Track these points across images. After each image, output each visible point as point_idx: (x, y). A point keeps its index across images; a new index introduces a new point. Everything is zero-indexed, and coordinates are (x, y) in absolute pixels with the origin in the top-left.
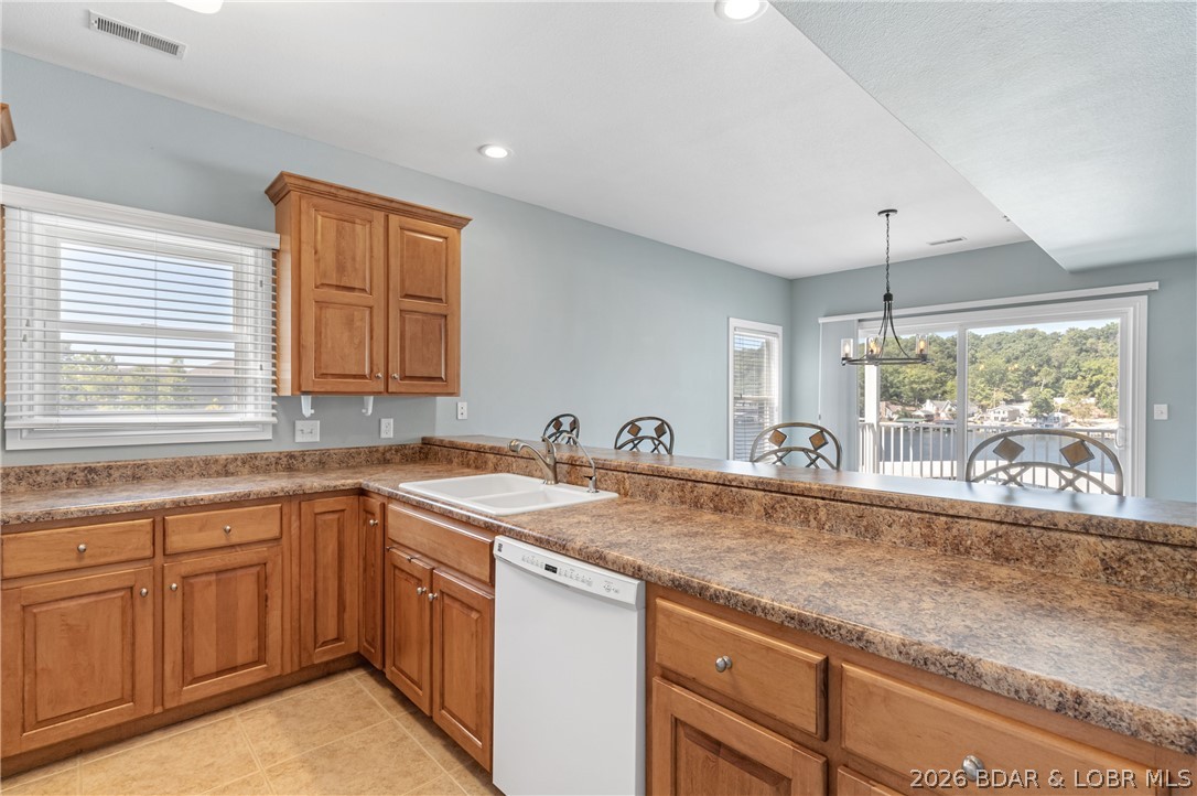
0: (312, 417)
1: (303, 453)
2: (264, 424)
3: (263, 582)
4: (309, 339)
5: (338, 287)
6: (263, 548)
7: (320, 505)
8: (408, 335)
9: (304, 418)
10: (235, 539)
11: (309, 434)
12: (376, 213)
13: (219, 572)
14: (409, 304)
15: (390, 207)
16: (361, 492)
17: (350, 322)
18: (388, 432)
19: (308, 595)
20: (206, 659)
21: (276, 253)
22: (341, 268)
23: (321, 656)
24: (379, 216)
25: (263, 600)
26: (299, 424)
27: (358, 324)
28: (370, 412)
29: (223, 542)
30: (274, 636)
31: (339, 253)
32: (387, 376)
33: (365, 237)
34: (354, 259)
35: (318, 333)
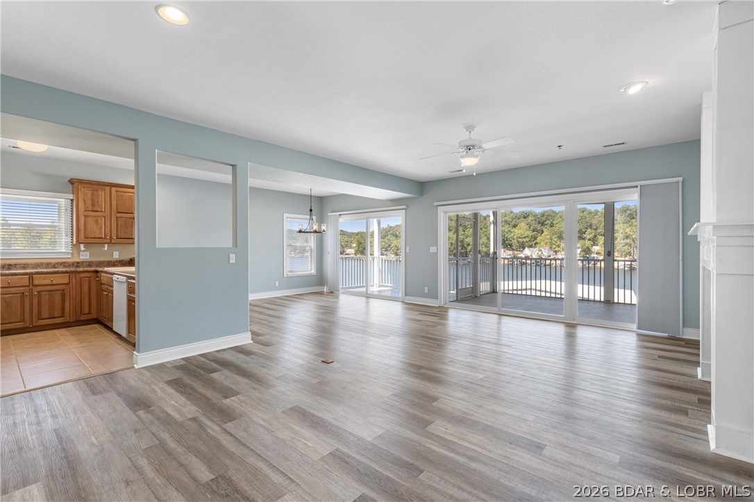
0: (84, 251)
1: (82, 262)
2: (68, 253)
3: (63, 295)
4: (82, 227)
5: (92, 211)
6: (63, 286)
7: (82, 275)
8: (119, 224)
9: (82, 251)
10: (54, 283)
11: (85, 256)
12: (106, 187)
13: (49, 291)
14: (119, 215)
15: (111, 185)
16: (97, 272)
17: (97, 221)
18: (116, 256)
19: (78, 300)
20: (45, 314)
21: (72, 200)
22: (93, 205)
23: (83, 318)
24: (108, 188)
25: (63, 300)
26: (81, 253)
27: (100, 222)
28: (106, 249)
29: (50, 283)
30: (67, 310)
31: (93, 200)
32: (111, 238)
33: (102, 195)
34: (98, 202)
35: (85, 225)
